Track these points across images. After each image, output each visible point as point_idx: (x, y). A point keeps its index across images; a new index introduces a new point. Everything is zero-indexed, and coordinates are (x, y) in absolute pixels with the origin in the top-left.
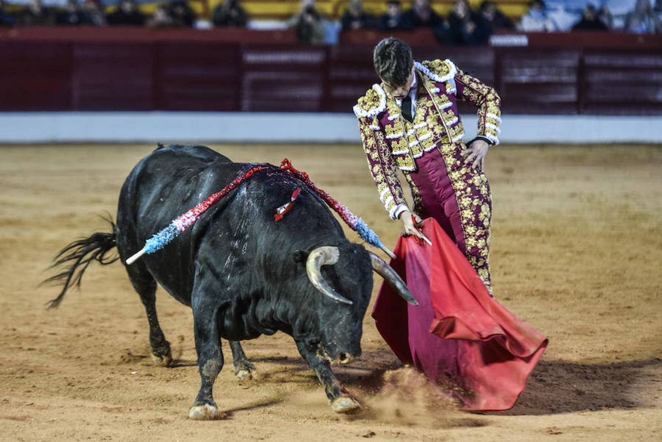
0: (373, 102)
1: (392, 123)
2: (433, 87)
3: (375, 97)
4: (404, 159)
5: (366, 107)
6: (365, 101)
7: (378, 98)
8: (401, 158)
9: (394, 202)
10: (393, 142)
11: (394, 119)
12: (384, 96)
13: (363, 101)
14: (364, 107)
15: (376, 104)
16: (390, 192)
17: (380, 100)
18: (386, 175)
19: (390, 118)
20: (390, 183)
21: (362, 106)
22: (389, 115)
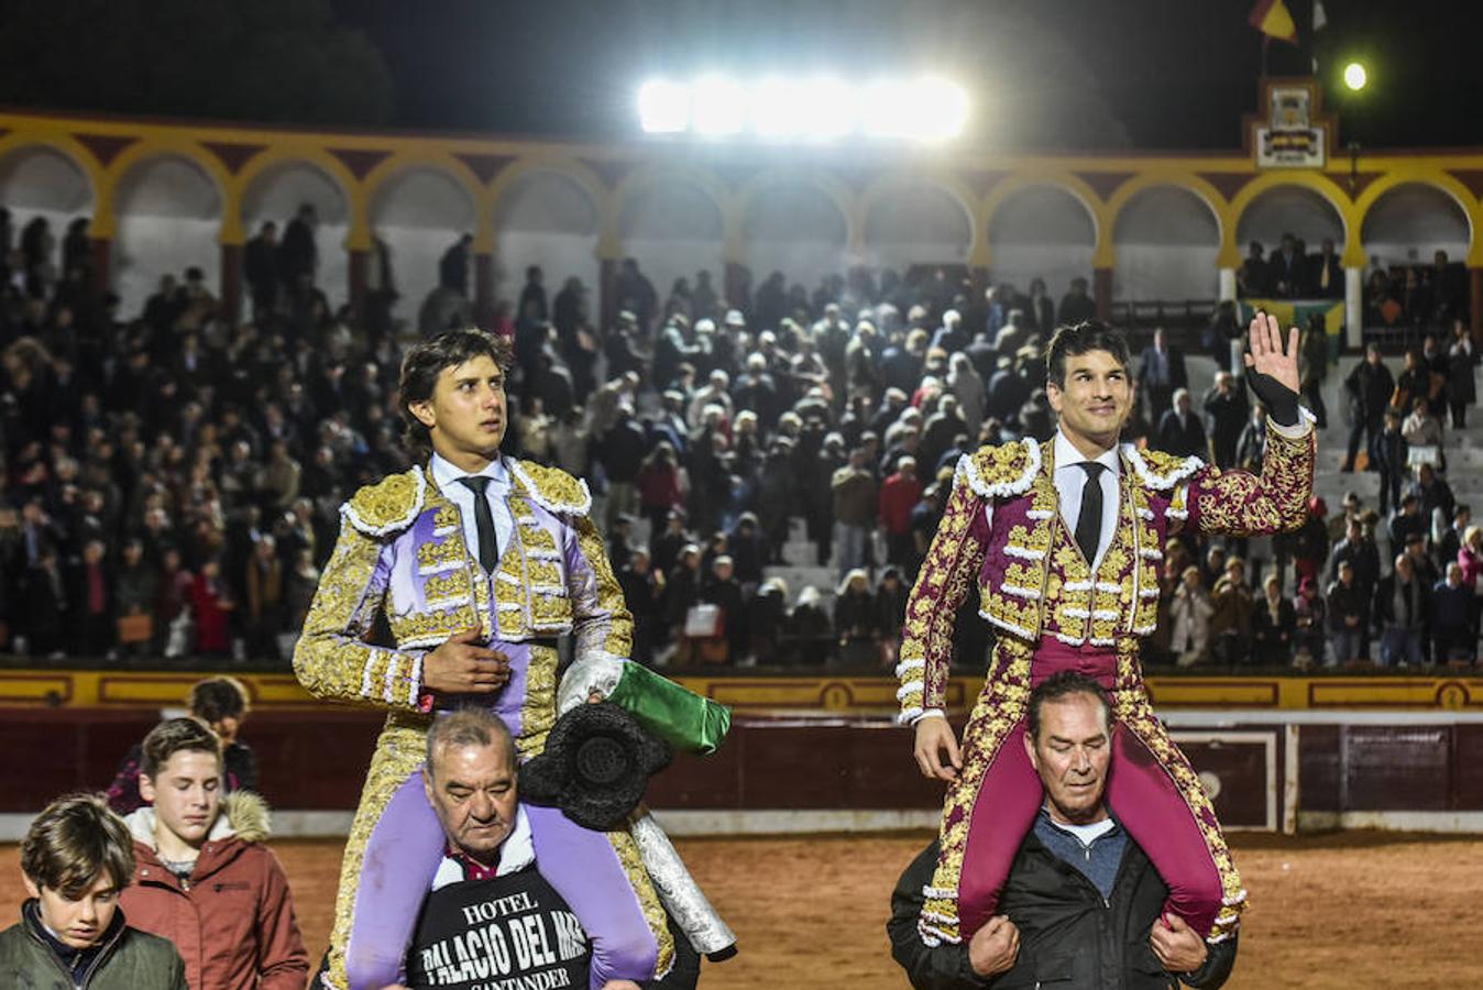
0: (1008, 467)
1: (1031, 525)
2: (1142, 506)
3: (1018, 458)
4: (1021, 610)
5: (991, 473)
6: (996, 457)
7: (1023, 464)
8: (1016, 604)
9: (921, 697)
10: (1013, 565)
11: (1038, 520)
12: (1038, 465)
13: (991, 457)
14: (986, 470)
15: (1013, 473)
16: (923, 672)
17: (1025, 468)
18: (933, 630)
19: (1032, 514)
20: (933, 650)
21: (983, 465)
22: (1030, 507)
